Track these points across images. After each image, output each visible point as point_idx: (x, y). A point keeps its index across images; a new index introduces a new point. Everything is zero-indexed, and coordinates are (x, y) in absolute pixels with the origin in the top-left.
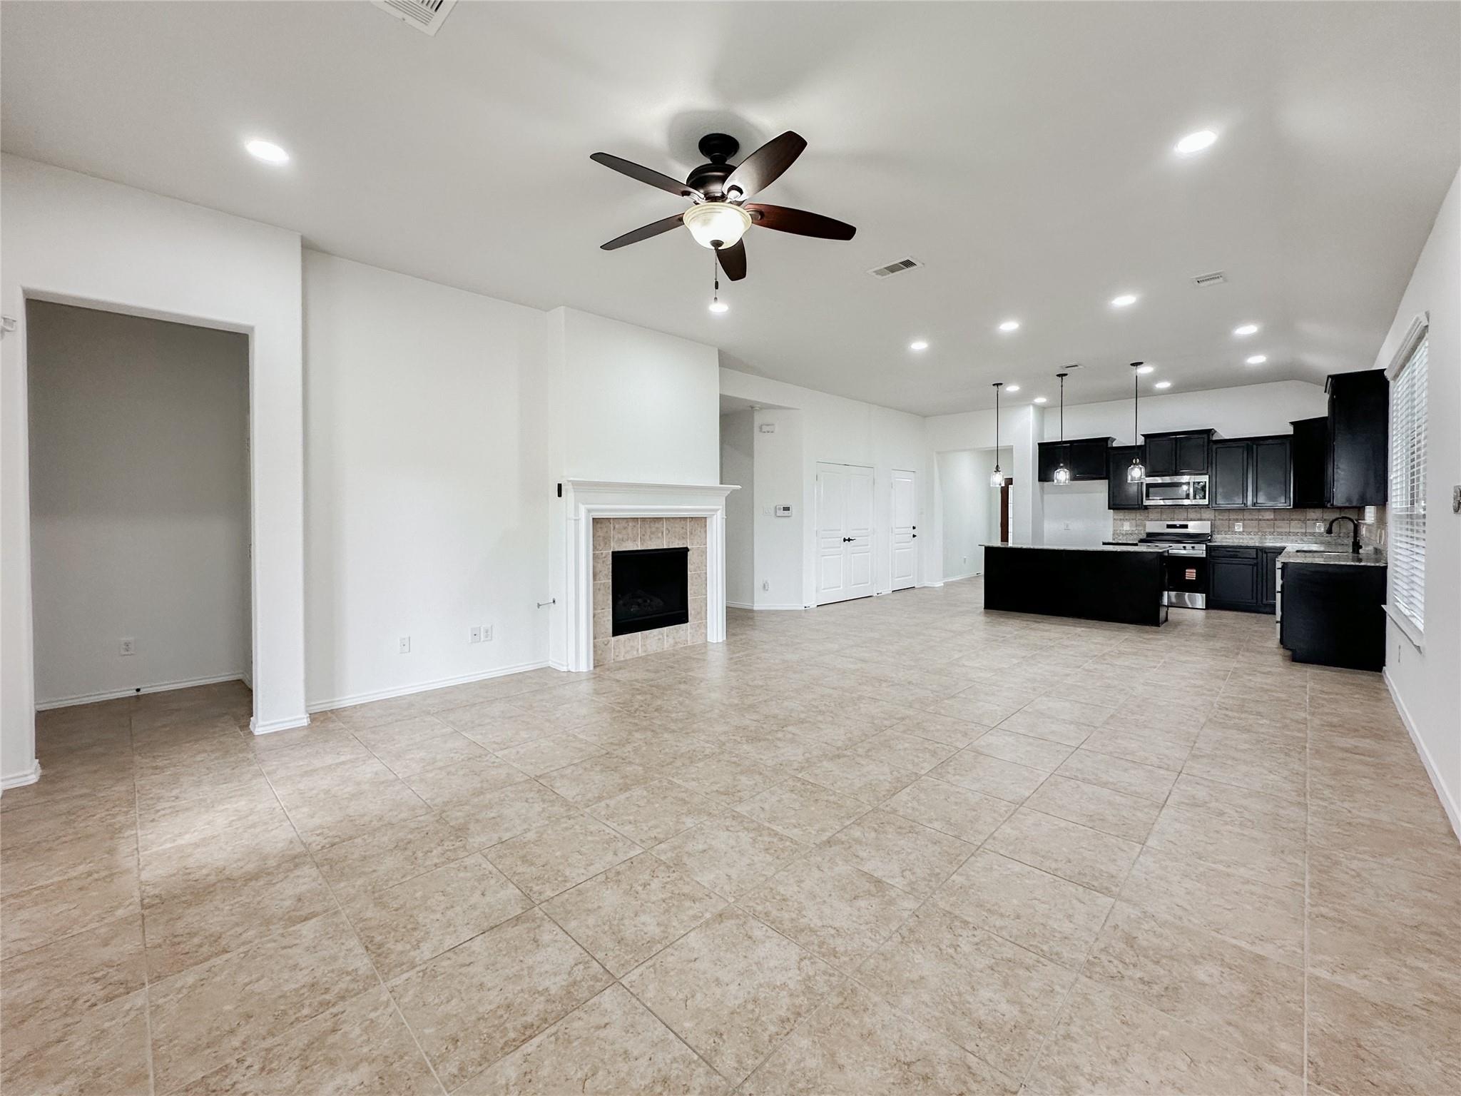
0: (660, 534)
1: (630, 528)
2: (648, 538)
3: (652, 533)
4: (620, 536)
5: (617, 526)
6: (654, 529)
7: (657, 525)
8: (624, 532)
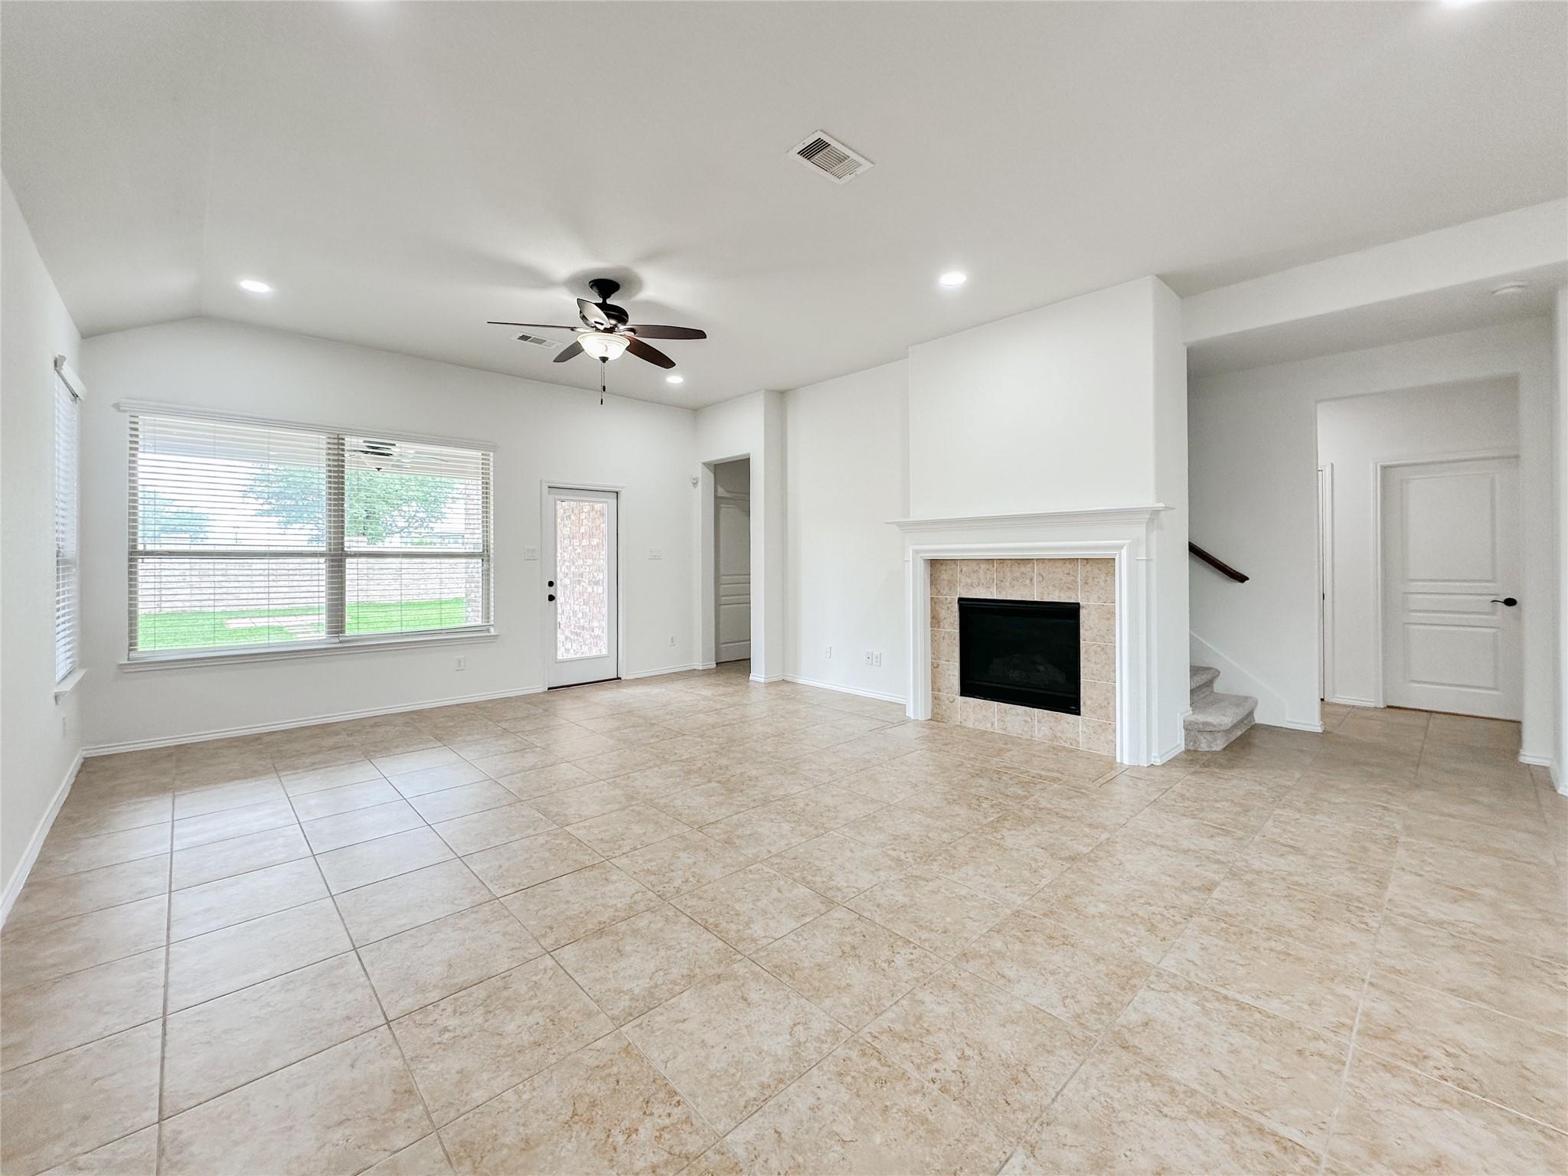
0: (1028, 582)
1: (981, 571)
2: (1008, 584)
3: (1016, 579)
4: (969, 581)
5: (964, 569)
6: (1018, 574)
7: (1023, 569)
8: (974, 576)
